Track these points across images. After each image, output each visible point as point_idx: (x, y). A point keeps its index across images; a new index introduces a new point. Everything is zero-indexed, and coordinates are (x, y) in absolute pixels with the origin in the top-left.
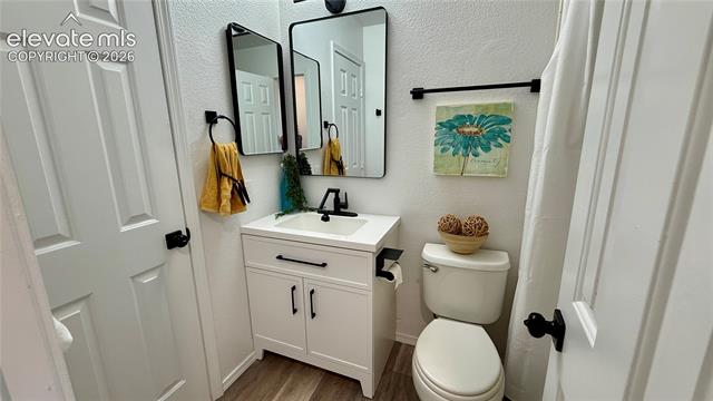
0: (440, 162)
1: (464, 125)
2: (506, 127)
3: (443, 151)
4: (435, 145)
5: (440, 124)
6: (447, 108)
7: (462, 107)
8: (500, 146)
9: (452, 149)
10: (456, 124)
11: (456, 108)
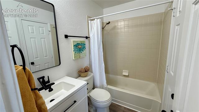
0: (75, 56)
1: (78, 46)
2: (85, 46)
3: (76, 52)
4: (74, 51)
5: (74, 45)
6: (75, 41)
7: (78, 41)
8: (85, 50)
9: (77, 52)
10: (77, 45)
11: (77, 41)
